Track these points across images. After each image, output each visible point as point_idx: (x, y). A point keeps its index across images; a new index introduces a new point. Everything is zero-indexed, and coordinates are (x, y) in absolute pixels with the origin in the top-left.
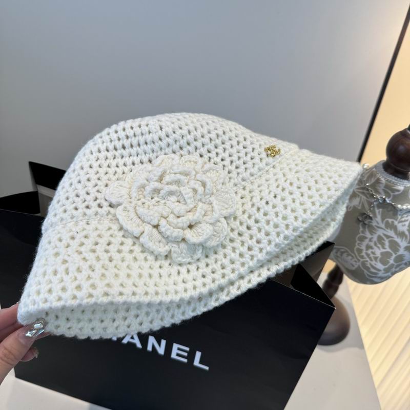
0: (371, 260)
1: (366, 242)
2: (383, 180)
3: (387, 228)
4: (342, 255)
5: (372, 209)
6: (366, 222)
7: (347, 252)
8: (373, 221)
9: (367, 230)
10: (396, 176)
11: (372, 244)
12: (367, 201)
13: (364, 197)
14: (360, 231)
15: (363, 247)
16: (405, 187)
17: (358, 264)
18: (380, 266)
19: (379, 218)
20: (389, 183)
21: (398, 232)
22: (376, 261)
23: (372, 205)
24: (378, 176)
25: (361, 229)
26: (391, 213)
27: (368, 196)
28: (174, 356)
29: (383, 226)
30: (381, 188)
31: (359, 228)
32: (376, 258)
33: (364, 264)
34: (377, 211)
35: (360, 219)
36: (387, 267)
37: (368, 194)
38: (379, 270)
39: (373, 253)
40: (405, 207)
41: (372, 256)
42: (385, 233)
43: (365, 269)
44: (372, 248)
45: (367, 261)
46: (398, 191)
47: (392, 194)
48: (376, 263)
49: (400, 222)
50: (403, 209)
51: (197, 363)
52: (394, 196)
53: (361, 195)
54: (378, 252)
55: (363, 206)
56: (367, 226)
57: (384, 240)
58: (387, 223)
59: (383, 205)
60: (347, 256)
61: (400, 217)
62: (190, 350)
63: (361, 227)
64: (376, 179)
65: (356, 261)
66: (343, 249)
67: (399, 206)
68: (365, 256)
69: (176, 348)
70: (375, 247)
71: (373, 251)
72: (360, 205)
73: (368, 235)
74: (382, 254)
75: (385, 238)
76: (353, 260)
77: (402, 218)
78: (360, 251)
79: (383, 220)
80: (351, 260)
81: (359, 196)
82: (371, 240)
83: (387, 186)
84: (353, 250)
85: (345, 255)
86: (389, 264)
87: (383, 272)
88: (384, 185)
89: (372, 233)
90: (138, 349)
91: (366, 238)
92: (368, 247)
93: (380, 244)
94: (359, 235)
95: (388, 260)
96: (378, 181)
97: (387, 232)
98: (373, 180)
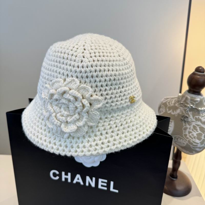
0: (192, 139)
1: (188, 130)
2: (189, 97)
3: (196, 121)
4: (177, 140)
5: (187, 112)
6: (186, 120)
7: (180, 137)
8: (189, 119)
9: (187, 124)
10: (194, 94)
11: (191, 130)
12: (183, 109)
13: (181, 108)
14: (184, 125)
15: (187, 133)
16: (200, 99)
17: (186, 142)
18: (197, 141)
19: (191, 117)
20: (192, 98)
21: (202, 122)
22: (195, 139)
23: (186, 111)
24: (186, 96)
25: (184, 124)
26: (197, 113)
27: (184, 107)
28: (100, 187)
29: (194, 120)
30: (189, 101)
31: (183, 124)
32: (195, 137)
33: (189, 141)
34: (189, 113)
35: (182, 119)
36: (201, 141)
37: (183, 106)
38: (198, 144)
39: (193, 135)
40: (203, 109)
41: (192, 136)
42: (196, 123)
43: (190, 144)
44: (191, 132)
45: (190, 140)
46: (197, 101)
47: (195, 103)
48: (195, 140)
49: (202, 117)
50: (202, 110)
51: (112, 189)
52: (196, 104)
53: (180, 107)
54: (195, 134)
55: (182, 112)
56: (186, 122)
57: (196, 127)
58: (196, 118)
59: (192, 109)
60: (180, 140)
61: (201, 114)
62: (108, 181)
63: (183, 123)
64: (185, 97)
65: (185, 141)
66: (177, 136)
67: (200, 109)
68: (189, 137)
69: (101, 182)
70: (193, 132)
71: (192, 134)
72: (181, 112)
73: (188, 126)
74: (197, 134)
75: (197, 126)
76: (184, 141)
77: (203, 114)
78: (186, 135)
79: (193, 117)
80: (182, 141)
81: (179, 108)
82: (190, 129)
83: (191, 100)
84: (183, 136)
85: (179, 139)
86: (202, 139)
87: (200, 144)
88: (190, 100)
89: (189, 125)
90: (82, 186)
91: (187, 128)
92: (189, 132)
93: (195, 129)
94: (183, 128)
95: (201, 137)
96: (187, 98)
97: (197, 123)
98: (184, 99)
